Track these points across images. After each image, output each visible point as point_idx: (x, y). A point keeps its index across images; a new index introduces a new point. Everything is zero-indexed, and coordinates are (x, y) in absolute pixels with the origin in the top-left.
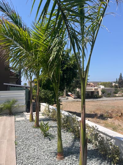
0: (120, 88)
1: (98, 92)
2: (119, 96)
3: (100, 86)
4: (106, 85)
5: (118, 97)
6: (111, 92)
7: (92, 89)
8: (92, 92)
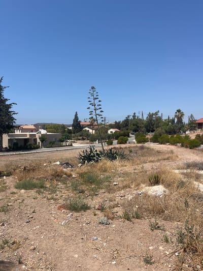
0: (74, 133)
1: (35, 140)
2: (67, 146)
3: (40, 130)
4: (58, 129)
5: (64, 146)
6: (56, 139)
7: (26, 135)
8: (26, 140)
